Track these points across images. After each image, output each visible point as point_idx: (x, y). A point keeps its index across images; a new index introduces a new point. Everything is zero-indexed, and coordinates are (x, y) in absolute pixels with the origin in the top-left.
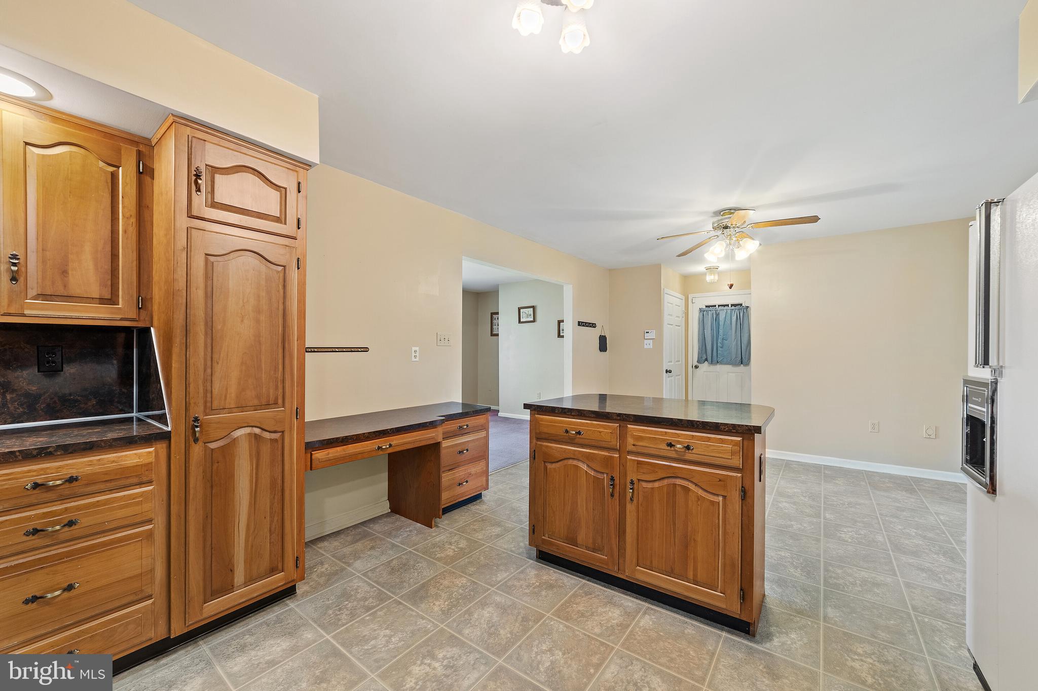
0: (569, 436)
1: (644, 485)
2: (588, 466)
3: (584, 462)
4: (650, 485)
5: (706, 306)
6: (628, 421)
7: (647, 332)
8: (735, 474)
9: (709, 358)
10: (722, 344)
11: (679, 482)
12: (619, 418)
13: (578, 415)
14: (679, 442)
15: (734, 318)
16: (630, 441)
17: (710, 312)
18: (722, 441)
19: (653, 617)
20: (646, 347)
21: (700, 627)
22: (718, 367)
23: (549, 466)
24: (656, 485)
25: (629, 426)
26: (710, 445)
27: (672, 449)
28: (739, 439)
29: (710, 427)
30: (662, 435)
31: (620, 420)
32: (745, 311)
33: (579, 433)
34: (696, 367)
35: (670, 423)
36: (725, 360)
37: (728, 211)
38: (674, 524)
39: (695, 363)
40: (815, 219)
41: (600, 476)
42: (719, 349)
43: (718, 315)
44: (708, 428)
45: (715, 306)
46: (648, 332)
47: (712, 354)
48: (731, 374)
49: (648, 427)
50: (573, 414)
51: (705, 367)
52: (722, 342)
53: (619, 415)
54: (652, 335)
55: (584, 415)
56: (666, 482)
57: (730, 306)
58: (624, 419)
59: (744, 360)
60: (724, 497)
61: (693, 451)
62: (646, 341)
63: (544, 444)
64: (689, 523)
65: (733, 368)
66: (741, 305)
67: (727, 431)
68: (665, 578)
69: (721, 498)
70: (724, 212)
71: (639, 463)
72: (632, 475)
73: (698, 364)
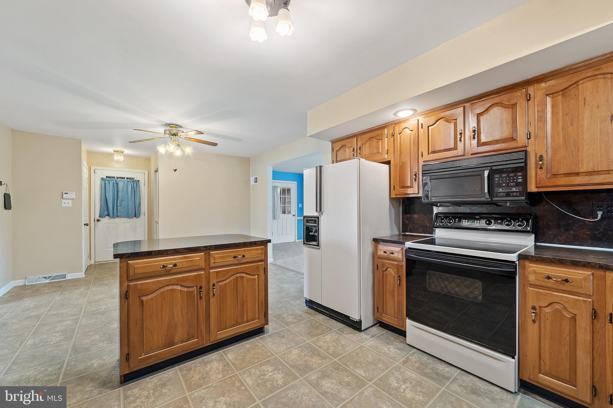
0: (166, 269)
1: (221, 284)
2: (181, 286)
3: (177, 285)
4: (224, 283)
5: (107, 177)
6: (211, 250)
7: (65, 193)
8: (262, 263)
9: (111, 214)
10: (121, 204)
11: (238, 275)
12: (205, 249)
13: (174, 253)
14: (240, 255)
15: (130, 187)
16: (212, 261)
17: (111, 182)
18: (257, 249)
19: (230, 353)
20: (63, 205)
21: (249, 342)
22: (117, 220)
23: (144, 299)
24: (227, 281)
25: (211, 252)
26: (253, 252)
27: (236, 259)
28: (263, 247)
29: (253, 244)
30: (230, 253)
31: (206, 250)
32: (137, 183)
33: (175, 265)
34: (98, 220)
35: (234, 246)
36: (123, 215)
37: (175, 126)
38: (237, 297)
39: (97, 217)
40: (215, 145)
41: (191, 289)
42: (118, 207)
43: (117, 184)
44: (252, 244)
45: (114, 177)
46: (67, 193)
47: (113, 211)
48: (126, 224)
49: (222, 250)
50: (169, 253)
51: (106, 220)
52: (121, 202)
53: (205, 247)
54: (72, 195)
55: (179, 251)
56: (232, 278)
57: (126, 178)
58: (207, 249)
59: (137, 214)
60: (258, 275)
61: (246, 257)
62: (63, 201)
63: (139, 282)
64: (244, 294)
65: (128, 220)
66: (133, 179)
67: (259, 244)
68: (233, 329)
69: (256, 276)
70: (172, 125)
71: (217, 272)
72: (213, 281)
73: (99, 218)
